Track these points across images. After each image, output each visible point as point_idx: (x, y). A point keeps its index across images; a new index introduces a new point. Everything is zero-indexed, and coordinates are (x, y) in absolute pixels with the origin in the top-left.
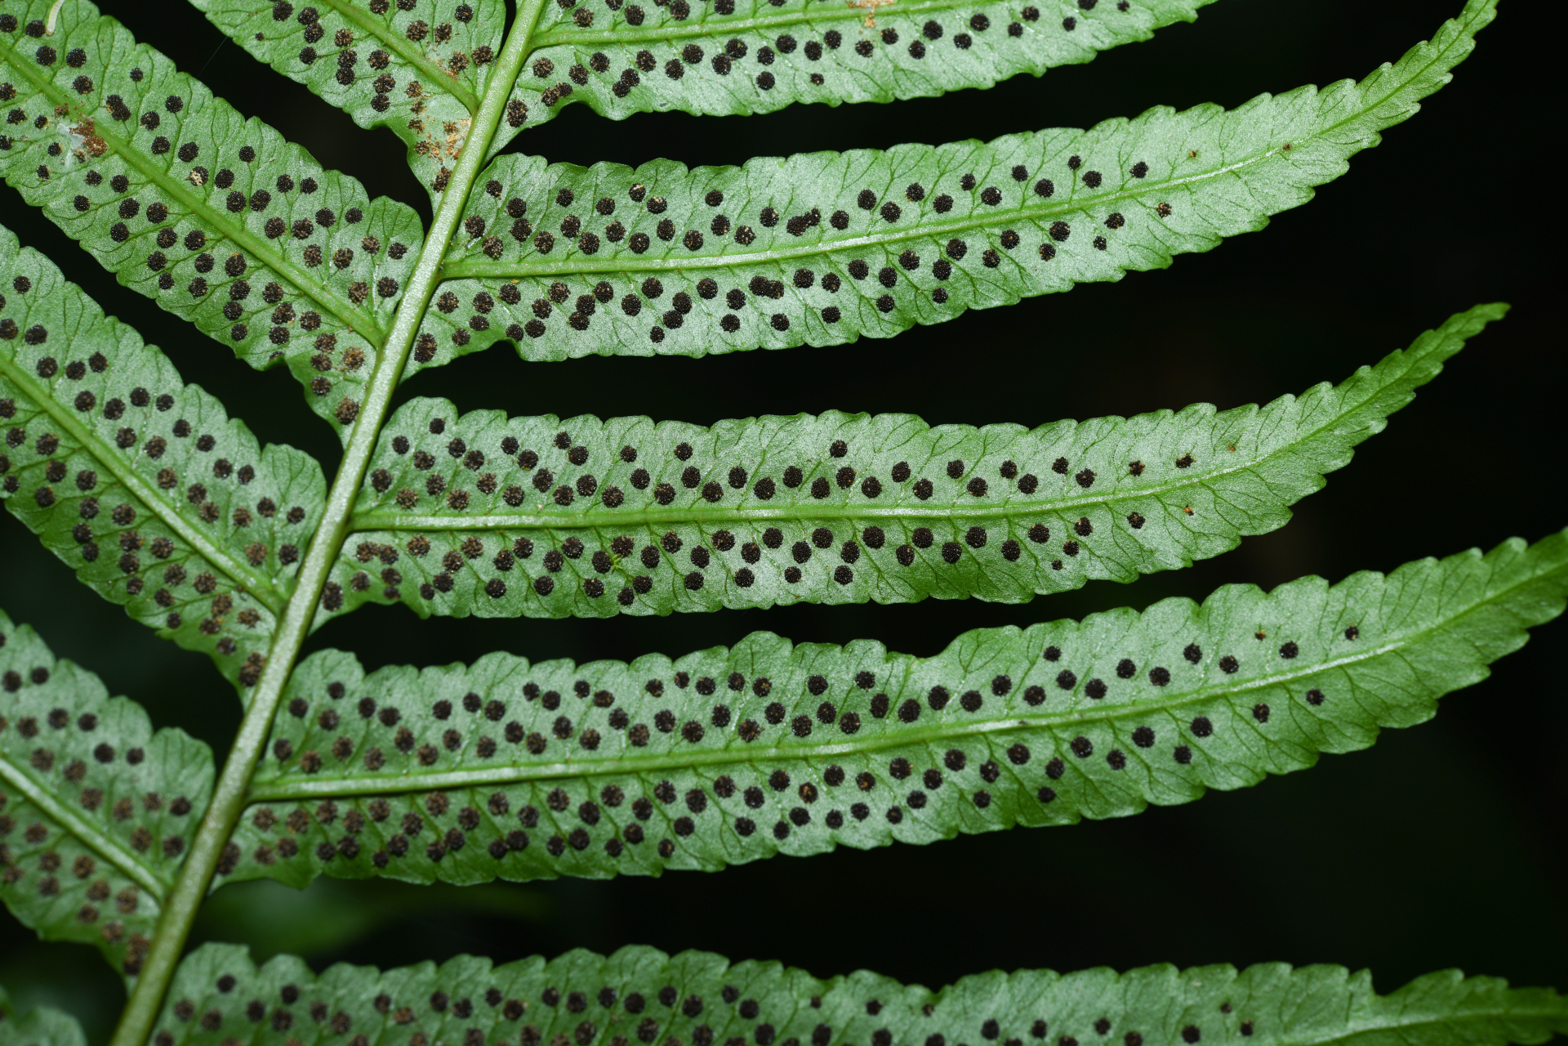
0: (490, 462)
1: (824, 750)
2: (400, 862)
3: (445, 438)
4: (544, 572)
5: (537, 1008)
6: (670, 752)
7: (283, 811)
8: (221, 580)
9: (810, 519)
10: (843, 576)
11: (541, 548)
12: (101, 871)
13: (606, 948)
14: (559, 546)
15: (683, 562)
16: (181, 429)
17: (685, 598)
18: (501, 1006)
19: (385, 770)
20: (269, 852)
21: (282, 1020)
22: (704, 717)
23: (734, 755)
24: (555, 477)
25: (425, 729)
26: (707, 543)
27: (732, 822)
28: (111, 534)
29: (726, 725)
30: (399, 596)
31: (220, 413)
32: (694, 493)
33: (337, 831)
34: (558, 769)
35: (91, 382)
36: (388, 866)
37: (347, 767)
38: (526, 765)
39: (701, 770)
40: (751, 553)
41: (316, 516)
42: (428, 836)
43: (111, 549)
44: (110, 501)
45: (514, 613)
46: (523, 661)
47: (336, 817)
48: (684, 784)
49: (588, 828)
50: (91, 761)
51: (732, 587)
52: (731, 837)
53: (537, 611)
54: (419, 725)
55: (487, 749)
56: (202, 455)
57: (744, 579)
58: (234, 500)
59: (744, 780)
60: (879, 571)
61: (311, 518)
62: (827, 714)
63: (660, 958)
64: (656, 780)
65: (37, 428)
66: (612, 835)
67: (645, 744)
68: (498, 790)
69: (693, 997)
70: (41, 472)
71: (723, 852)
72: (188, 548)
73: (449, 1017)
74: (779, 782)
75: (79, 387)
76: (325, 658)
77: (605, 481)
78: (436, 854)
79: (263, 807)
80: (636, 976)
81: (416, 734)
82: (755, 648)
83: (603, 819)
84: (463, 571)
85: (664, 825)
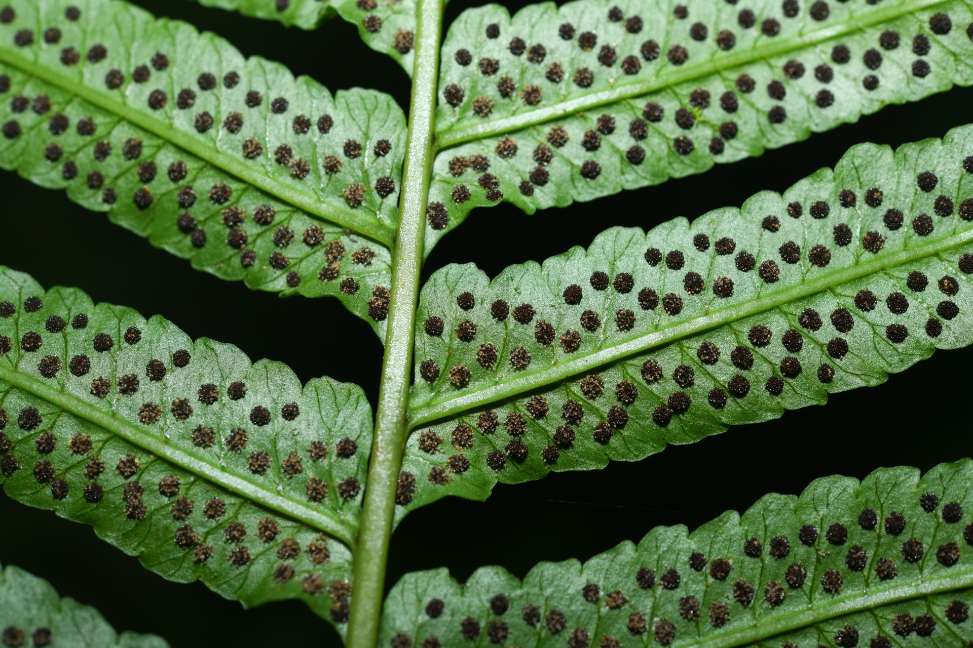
0: (552, 51)
1: (951, 242)
2: (570, 453)
3: (505, 39)
4: (632, 142)
5: (742, 562)
6: (803, 280)
7: (445, 431)
8: (327, 229)
9: (873, 25)
10: (920, 70)
11: (623, 120)
12: (285, 530)
13: (795, 487)
14: (640, 115)
15: (761, 99)
16: (253, 100)
17: (774, 134)
18: (707, 569)
19: (532, 367)
20: (442, 471)
21: (498, 632)
22: (827, 240)
23: (868, 268)
24: (618, 51)
25: (561, 316)
26: (779, 75)
27: (883, 331)
28: (213, 216)
29: (850, 242)
30: (502, 196)
31: (286, 76)
32: (754, 32)
33: (501, 439)
34: (701, 322)
35: (157, 81)
36: (559, 460)
37: (496, 373)
38: (668, 327)
39: (839, 290)
40: (824, 74)
41: (402, 144)
42: (591, 421)
43: (216, 229)
44: (205, 184)
45: (615, 189)
46: (638, 231)
47: (497, 424)
48: (825, 308)
49: (744, 373)
50: (250, 427)
51: (815, 111)
52: (886, 347)
53: (635, 181)
54: (555, 313)
55: (626, 321)
56: (280, 118)
57: (824, 100)
58: (319, 150)
59: (882, 289)
60: (954, 55)
61: (397, 146)
62: (944, 207)
63: (850, 484)
64: (797, 310)
65: (120, 136)
66: (770, 375)
67: (777, 279)
68: (648, 358)
69: (893, 514)
70: (134, 177)
71: (882, 363)
72: (288, 208)
73: (659, 591)
74: (917, 283)
75: (148, 88)
76: (447, 274)
77: (666, 42)
78: (602, 437)
79: (426, 431)
80: (831, 508)
81: (554, 325)
82: (857, 162)
83: (756, 361)
84: (555, 162)
85: (818, 351)
